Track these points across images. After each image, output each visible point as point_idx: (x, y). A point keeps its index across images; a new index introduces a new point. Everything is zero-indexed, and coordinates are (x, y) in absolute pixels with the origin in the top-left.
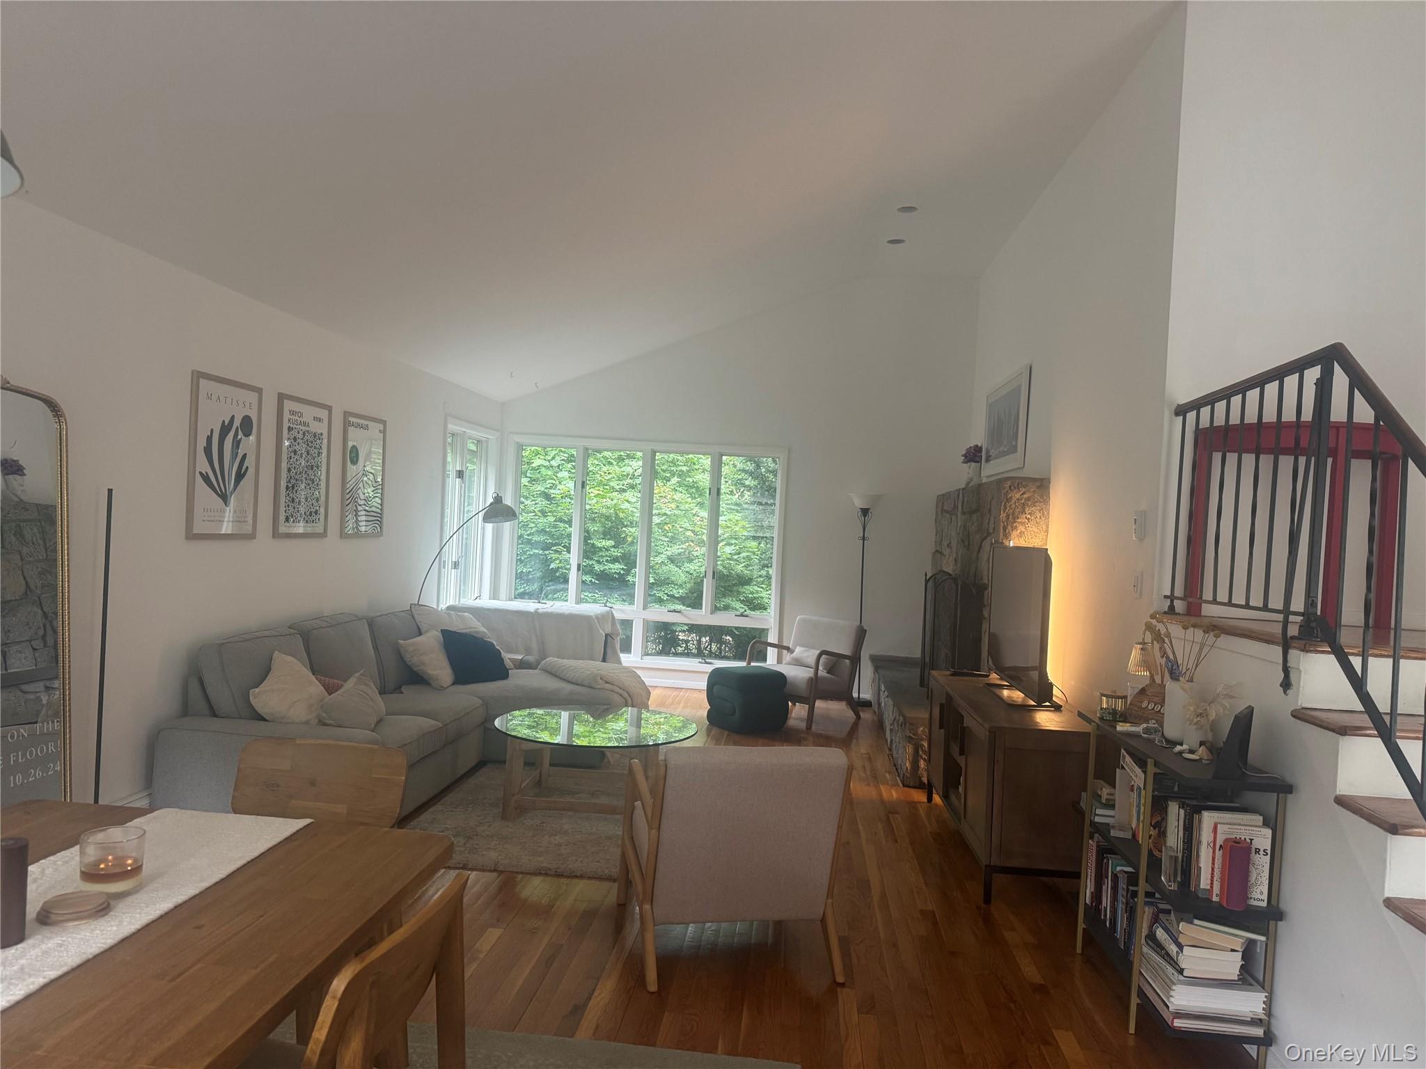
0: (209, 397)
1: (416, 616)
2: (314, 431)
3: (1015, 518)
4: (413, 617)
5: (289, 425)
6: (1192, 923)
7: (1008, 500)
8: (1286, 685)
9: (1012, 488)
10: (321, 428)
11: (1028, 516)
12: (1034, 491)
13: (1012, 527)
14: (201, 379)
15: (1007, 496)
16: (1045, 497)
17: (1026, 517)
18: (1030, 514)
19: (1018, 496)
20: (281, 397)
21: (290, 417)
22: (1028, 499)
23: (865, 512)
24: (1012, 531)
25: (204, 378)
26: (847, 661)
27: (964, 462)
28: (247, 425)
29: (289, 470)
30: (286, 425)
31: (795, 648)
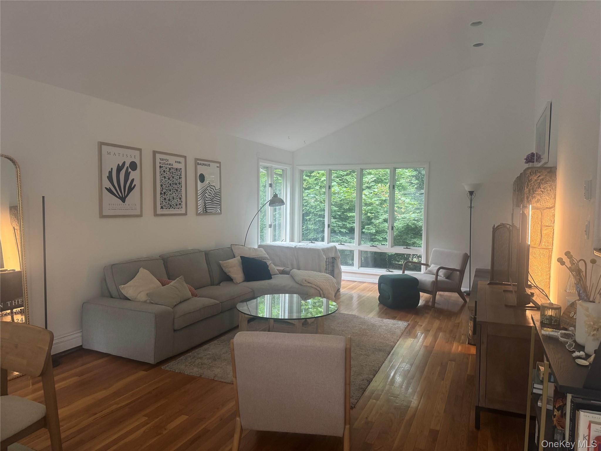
0: (109, 153)
1: (233, 250)
2: (176, 167)
3: (534, 191)
4: (232, 250)
5: (160, 165)
7: (529, 181)
9: (532, 173)
10: (181, 166)
11: (543, 190)
12: (546, 175)
13: (532, 197)
14: (102, 146)
15: (529, 179)
16: (553, 178)
17: (541, 191)
18: (544, 188)
19: (535, 178)
20: (155, 153)
21: (161, 161)
22: (543, 179)
23: (471, 193)
24: (532, 199)
25: (104, 145)
26: (458, 272)
27: (526, 163)
28: (133, 166)
29: (162, 186)
30: (158, 165)
31: (431, 265)
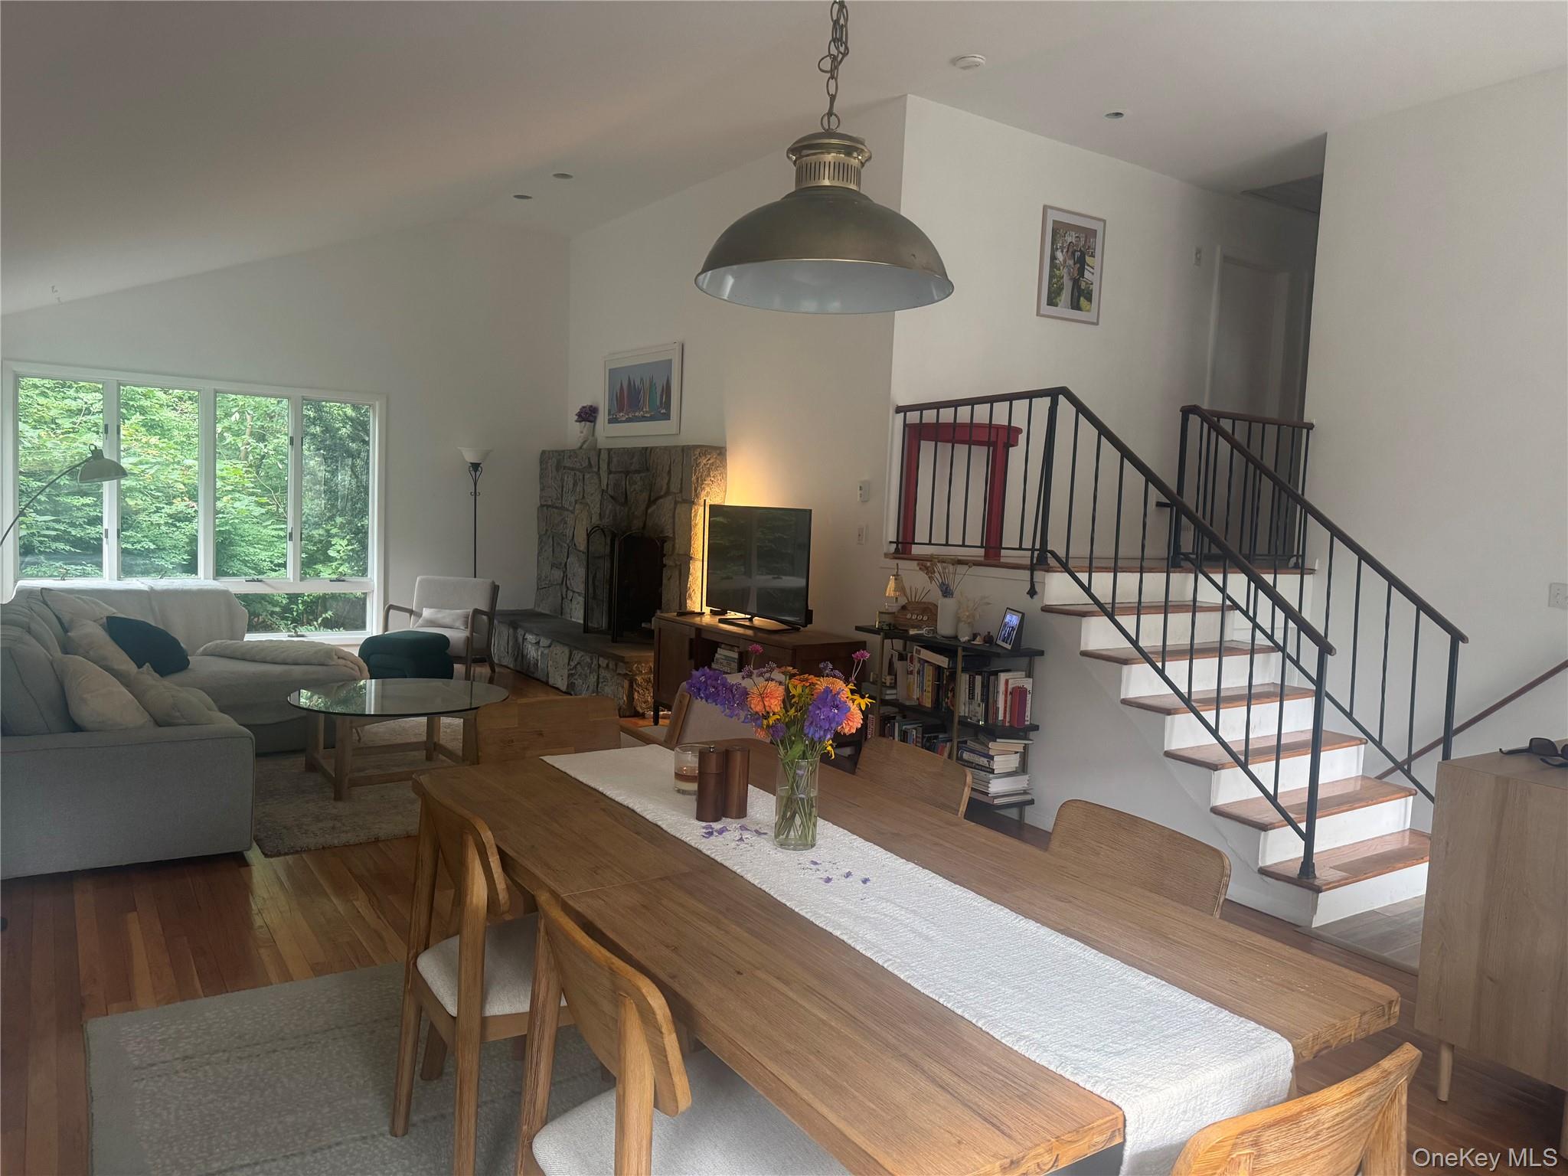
3: (703, 480)
6: (995, 741)
7: (698, 465)
8: (1032, 592)
9: (700, 454)
13: (701, 487)
15: (697, 462)
16: (723, 463)
17: (710, 480)
18: (714, 477)
19: (704, 462)
22: (712, 464)
23: (475, 466)
27: (576, 421)
31: (421, 610)
